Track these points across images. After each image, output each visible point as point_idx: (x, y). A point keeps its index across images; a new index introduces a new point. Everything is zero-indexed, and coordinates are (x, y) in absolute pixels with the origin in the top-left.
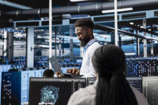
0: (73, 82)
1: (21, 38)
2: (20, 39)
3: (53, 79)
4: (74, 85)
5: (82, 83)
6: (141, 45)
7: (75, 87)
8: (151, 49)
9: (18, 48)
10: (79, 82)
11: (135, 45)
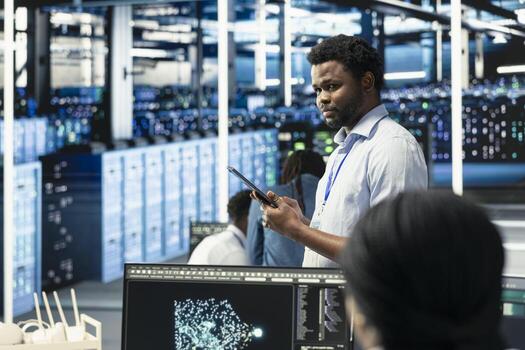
0: (296, 284)
1: (70, 28)
2: (65, 29)
3: (218, 274)
4: (301, 296)
5: (335, 291)
6: (446, 46)
7: (305, 308)
8: (476, 59)
9: (61, 58)
10: (322, 286)
11: (426, 46)
